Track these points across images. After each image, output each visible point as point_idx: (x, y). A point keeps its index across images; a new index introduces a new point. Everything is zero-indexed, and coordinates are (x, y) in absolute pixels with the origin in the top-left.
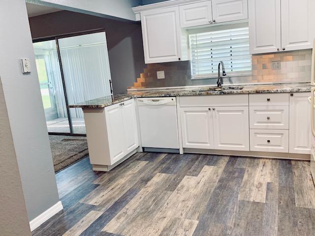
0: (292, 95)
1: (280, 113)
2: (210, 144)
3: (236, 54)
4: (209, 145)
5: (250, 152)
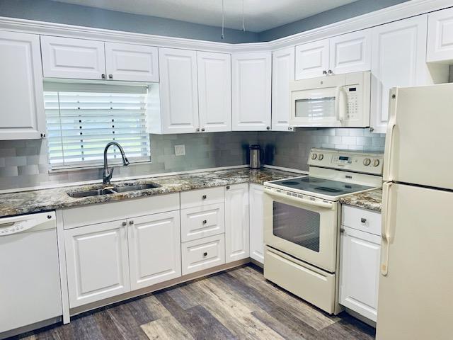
0: (228, 188)
1: (215, 213)
2: (123, 284)
3: (122, 132)
4: (121, 287)
5: (183, 277)
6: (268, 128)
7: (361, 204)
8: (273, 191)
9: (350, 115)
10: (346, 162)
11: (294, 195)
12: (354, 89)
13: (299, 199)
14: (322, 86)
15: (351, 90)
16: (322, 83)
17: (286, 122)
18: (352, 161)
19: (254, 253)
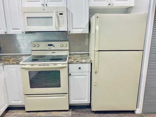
6: (6, 32)
7: (78, 62)
8: (27, 66)
9: (61, 25)
12: (62, 14)
14: (44, 11)
15: (60, 14)
16: (44, 10)
18: (55, 46)
19: (13, 102)
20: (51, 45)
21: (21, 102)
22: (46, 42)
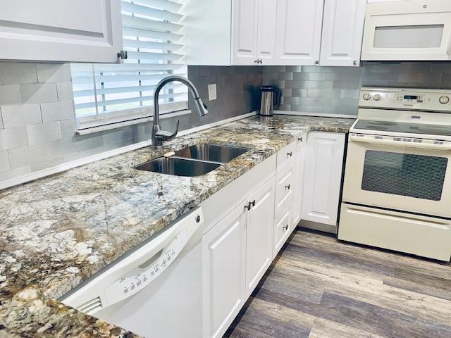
8: (366, 138)
10: (415, 101)
11: (404, 140)
13: (417, 144)
16: (425, 6)
17: (346, 55)
18: (423, 100)
19: (310, 214)
20: (414, 97)
21: (327, 217)
22: (400, 90)
